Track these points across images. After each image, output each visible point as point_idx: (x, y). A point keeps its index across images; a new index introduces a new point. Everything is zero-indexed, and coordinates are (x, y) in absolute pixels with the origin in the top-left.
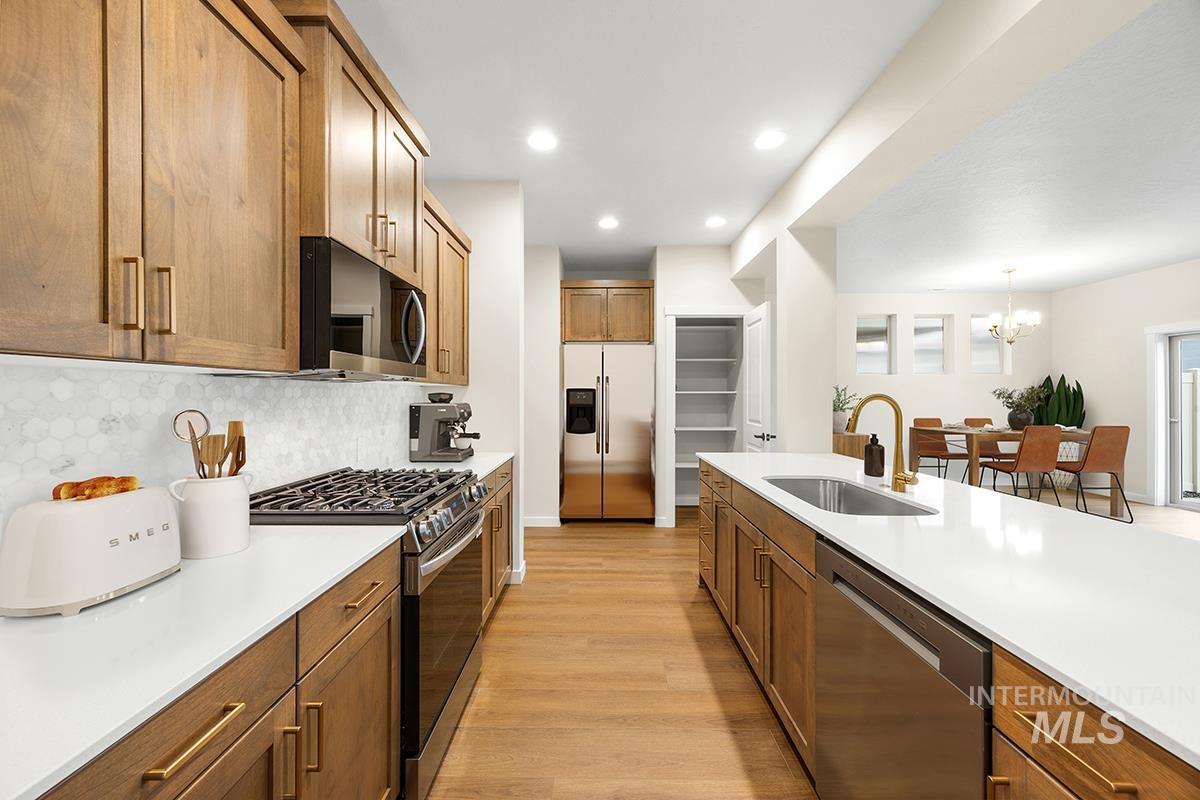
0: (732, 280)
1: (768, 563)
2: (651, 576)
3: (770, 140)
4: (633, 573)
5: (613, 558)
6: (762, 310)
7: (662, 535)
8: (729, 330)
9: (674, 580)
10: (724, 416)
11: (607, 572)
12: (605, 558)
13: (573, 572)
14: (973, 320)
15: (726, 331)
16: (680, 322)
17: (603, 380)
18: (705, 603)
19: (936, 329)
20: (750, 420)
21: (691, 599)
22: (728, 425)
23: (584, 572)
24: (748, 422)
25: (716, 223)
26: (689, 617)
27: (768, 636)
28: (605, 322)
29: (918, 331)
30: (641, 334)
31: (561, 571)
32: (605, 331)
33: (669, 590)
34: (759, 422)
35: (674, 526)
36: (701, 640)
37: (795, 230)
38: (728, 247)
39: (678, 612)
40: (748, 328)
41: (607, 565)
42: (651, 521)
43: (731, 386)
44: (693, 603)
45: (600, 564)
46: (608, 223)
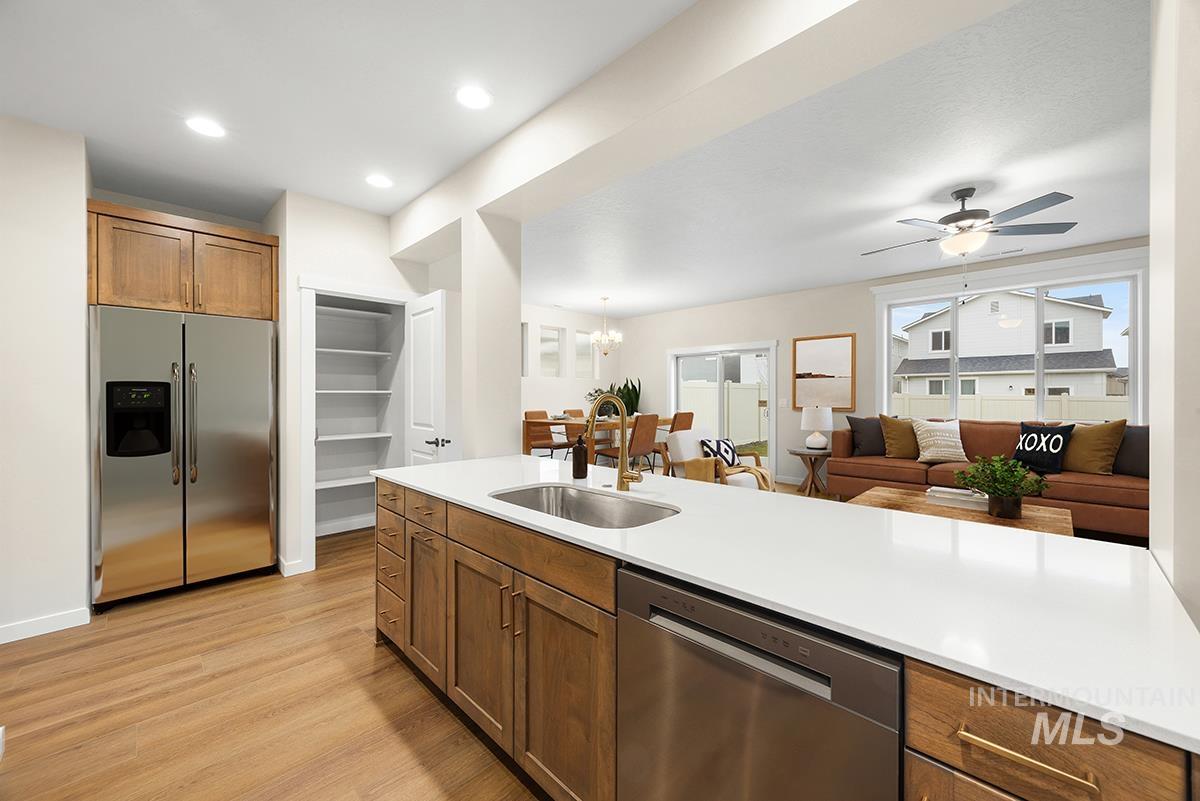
0: (391, 258)
1: (520, 604)
2: (299, 656)
3: (473, 96)
4: (266, 660)
5: (220, 647)
6: (436, 298)
7: (298, 586)
8: (381, 318)
9: (337, 650)
10: (373, 420)
11: (213, 677)
12: (204, 652)
13: (139, 702)
14: (577, 334)
15: (376, 320)
16: (323, 300)
17: (186, 370)
18: (390, 666)
19: (553, 340)
20: (415, 424)
21: (371, 668)
22: (378, 431)
23: (166, 693)
24: (413, 427)
25: (379, 182)
26: (377, 698)
27: (521, 693)
28: (189, 284)
29: (543, 340)
30: (257, 308)
31: (108, 712)
32: (189, 295)
33: (334, 667)
34: (430, 426)
35: (314, 568)
36: (403, 724)
37: (485, 214)
38: (388, 219)
39: (357, 696)
40: (412, 319)
41: (213, 663)
42: (274, 570)
43: (384, 384)
44: (375, 673)
45: (197, 668)
46: (205, 127)
